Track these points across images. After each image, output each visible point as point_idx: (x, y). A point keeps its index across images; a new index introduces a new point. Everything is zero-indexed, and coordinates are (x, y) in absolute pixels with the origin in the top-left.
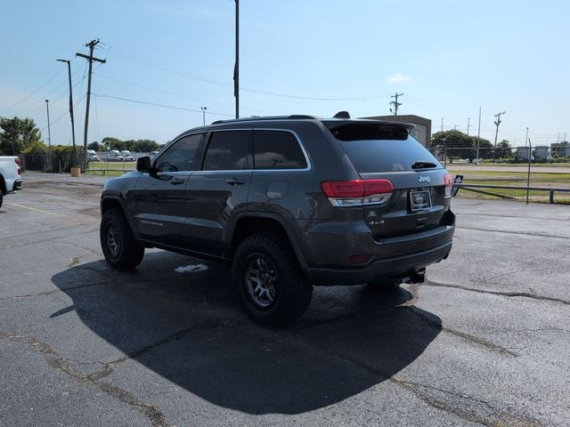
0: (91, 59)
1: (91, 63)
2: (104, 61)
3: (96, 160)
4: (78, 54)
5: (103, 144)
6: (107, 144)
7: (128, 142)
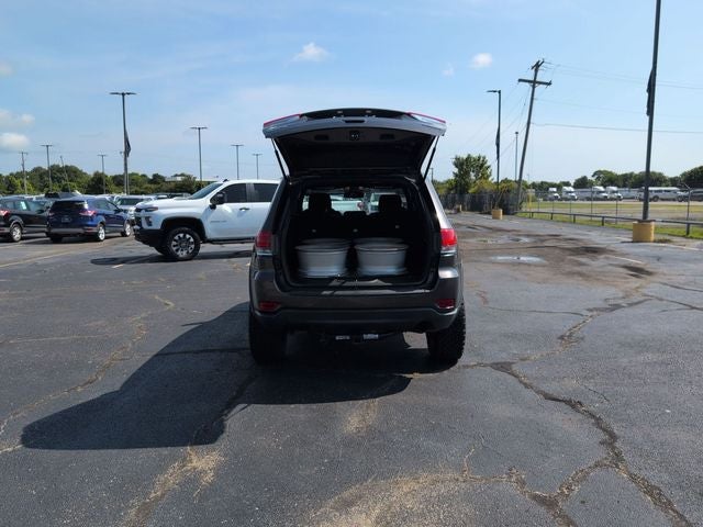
0: (534, 83)
1: (534, 87)
2: (549, 84)
3: (573, 199)
4: (520, 80)
5: (593, 179)
6: (598, 178)
7: (625, 175)
